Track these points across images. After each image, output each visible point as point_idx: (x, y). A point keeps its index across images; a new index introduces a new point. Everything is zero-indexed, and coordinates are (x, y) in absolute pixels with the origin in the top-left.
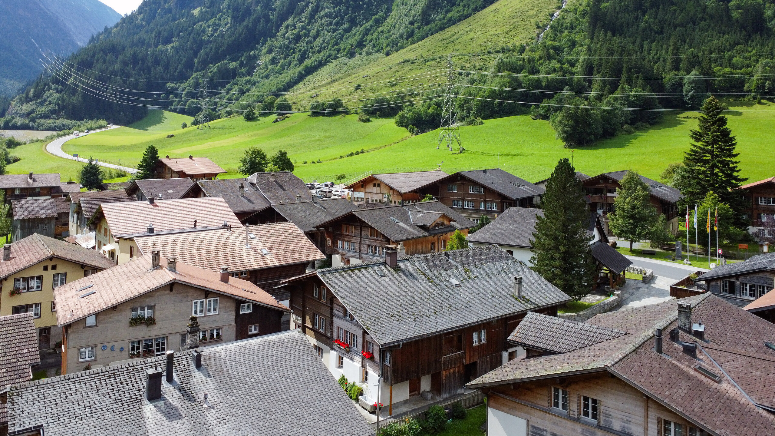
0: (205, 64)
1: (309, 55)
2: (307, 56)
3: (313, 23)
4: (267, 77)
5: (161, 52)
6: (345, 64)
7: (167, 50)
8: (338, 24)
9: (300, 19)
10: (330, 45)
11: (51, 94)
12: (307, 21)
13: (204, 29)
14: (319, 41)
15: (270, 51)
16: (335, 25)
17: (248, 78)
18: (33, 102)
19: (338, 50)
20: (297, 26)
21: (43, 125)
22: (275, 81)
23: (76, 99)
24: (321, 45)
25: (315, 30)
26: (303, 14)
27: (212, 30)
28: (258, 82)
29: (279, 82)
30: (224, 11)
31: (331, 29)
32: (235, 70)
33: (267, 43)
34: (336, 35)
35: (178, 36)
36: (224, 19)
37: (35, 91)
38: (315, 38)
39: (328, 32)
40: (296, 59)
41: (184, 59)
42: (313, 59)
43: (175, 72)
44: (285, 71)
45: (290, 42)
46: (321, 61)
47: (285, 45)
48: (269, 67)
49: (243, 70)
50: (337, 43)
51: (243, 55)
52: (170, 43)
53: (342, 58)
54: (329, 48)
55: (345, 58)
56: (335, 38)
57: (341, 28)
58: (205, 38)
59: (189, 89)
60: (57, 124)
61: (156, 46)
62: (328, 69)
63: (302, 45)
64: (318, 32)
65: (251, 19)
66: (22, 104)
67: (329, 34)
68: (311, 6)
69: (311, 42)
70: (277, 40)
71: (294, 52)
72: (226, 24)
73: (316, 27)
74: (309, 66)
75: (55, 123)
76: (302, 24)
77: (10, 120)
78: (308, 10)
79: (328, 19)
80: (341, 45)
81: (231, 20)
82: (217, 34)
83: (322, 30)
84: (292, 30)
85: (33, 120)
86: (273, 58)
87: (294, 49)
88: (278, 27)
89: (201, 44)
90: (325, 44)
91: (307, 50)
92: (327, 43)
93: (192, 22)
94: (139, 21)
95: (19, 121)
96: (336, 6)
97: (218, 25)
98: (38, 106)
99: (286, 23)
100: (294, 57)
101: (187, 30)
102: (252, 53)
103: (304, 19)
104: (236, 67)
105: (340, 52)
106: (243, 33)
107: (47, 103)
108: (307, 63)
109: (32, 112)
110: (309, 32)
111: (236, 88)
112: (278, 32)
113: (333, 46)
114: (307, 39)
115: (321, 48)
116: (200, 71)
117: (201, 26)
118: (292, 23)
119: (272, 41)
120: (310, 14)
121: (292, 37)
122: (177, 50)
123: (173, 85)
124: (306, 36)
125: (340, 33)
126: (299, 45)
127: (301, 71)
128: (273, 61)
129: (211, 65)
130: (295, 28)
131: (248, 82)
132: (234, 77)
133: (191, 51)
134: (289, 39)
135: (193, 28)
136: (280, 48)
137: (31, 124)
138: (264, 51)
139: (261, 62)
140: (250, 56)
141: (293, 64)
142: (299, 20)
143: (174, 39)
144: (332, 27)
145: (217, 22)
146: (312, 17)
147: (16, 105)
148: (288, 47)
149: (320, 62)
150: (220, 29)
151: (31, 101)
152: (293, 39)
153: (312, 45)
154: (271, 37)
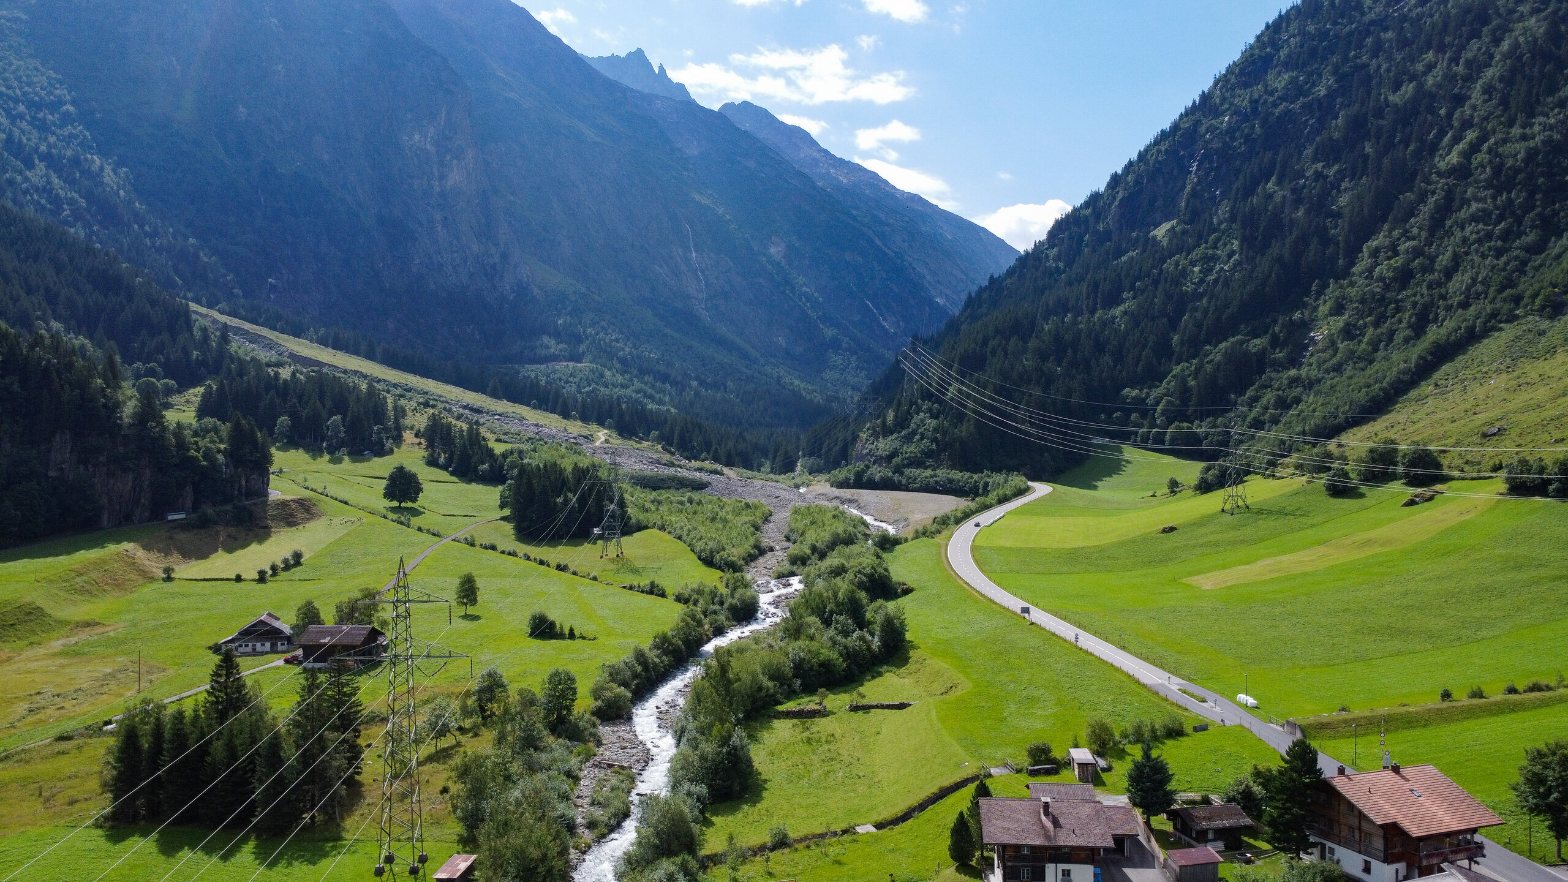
0: (1195, 346)
1: (1437, 315)
2: (1431, 317)
3: (1442, 238)
4: (1338, 369)
5: (1104, 324)
6: (1542, 333)
7: (1114, 318)
8: (1506, 236)
9: (1407, 231)
10: (1492, 290)
11: (922, 421)
12: (1424, 234)
13: (1185, 268)
14: (1459, 282)
15: (1338, 309)
16: (1499, 238)
17: (1293, 372)
18: (896, 435)
19: (1517, 300)
20: (1402, 248)
21: (916, 479)
22: (1360, 379)
23: (964, 431)
24: (1468, 288)
25: (1449, 254)
26: (1413, 220)
27: (1201, 272)
28: (1319, 381)
29: (1372, 381)
30: (1223, 226)
31: (1490, 249)
32: (1262, 354)
33: (1329, 291)
34: (1507, 264)
35: (1133, 288)
36: (1225, 244)
37: (896, 416)
38: (1449, 274)
39: (1484, 256)
40: (1404, 324)
41: (1152, 338)
42: (1449, 325)
43: (1137, 365)
44: (1381, 354)
45: (1387, 288)
46: (1473, 327)
47: (1374, 294)
48: (1341, 346)
49: (1280, 355)
50: (1509, 283)
51: (1275, 321)
52: (1118, 305)
53: (1530, 318)
54: (1491, 295)
55: (1537, 318)
56: (1504, 270)
57: (1517, 243)
58: (1188, 288)
59: (1168, 402)
60: (938, 479)
61: (1093, 312)
62: (1494, 347)
63: (1418, 293)
64: (1456, 259)
65: (1288, 241)
66: (877, 438)
67: (1488, 262)
68: (1432, 200)
69: (1439, 284)
70: (1352, 284)
71: (1398, 310)
72: (1230, 256)
73: (1450, 248)
74: (1442, 342)
75: (935, 476)
76: (1411, 243)
77: (864, 471)
78: (1426, 210)
79: (1481, 226)
80: (1521, 287)
81: (1241, 245)
82: (1211, 278)
83: (1467, 253)
84: (1389, 258)
85: (898, 470)
86: (1348, 324)
87: (1397, 301)
88: (1353, 252)
89: (1182, 303)
90: (1479, 288)
91: (1432, 304)
92: (1482, 283)
93: (1157, 256)
94: (1051, 262)
95: (877, 472)
96: (1499, 192)
97: (1214, 258)
98: (904, 443)
99: (1373, 244)
100: (1400, 321)
101: (1148, 276)
102: (1297, 315)
103: (1415, 230)
104: (1264, 349)
105: (1522, 304)
106: (1273, 275)
107: (918, 437)
108: (1434, 334)
109: (894, 454)
110: (1432, 259)
111: (1269, 397)
112: (1353, 264)
113: (1501, 290)
114: (1429, 277)
115: (1468, 297)
116: (1187, 361)
117: (1177, 264)
118: (1387, 242)
119: (1341, 287)
120: (1432, 217)
121: (1391, 274)
122: (1134, 319)
123: (1135, 393)
124: (1426, 269)
125: (1517, 258)
126: (1409, 292)
127: (1423, 354)
128: (1348, 332)
129: (1208, 347)
130: (1396, 253)
131: (1295, 381)
132: (1261, 372)
133: (1165, 320)
134: (1381, 279)
135: (1161, 270)
136: (1363, 301)
137: (896, 478)
138: (1324, 309)
139: (1319, 335)
140: (1292, 322)
141: (1399, 338)
142: (1403, 235)
143: (1125, 295)
144: (1493, 243)
145: (1211, 252)
146: (1437, 224)
147: (867, 440)
148: (1383, 298)
149: (1471, 330)
150: (1218, 268)
151: (892, 434)
152: (1394, 279)
153: (1443, 291)
154: (1337, 278)
